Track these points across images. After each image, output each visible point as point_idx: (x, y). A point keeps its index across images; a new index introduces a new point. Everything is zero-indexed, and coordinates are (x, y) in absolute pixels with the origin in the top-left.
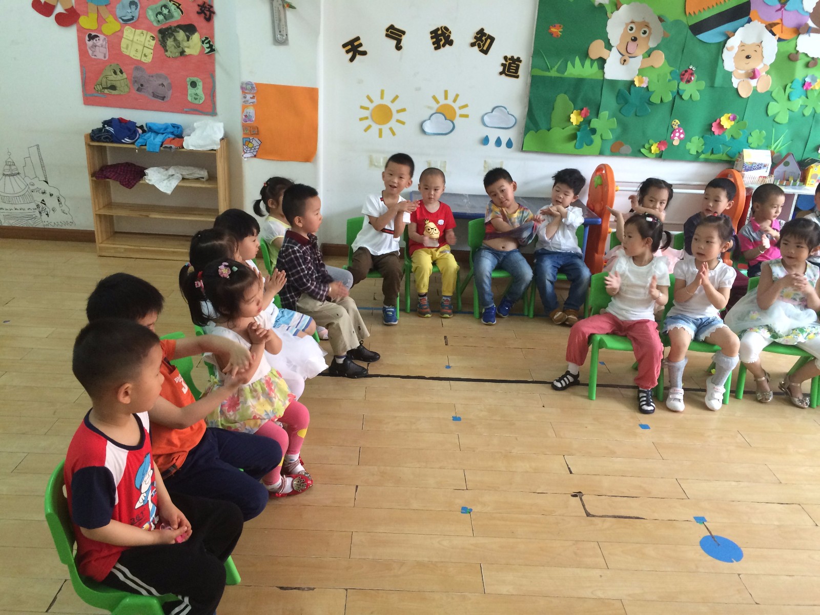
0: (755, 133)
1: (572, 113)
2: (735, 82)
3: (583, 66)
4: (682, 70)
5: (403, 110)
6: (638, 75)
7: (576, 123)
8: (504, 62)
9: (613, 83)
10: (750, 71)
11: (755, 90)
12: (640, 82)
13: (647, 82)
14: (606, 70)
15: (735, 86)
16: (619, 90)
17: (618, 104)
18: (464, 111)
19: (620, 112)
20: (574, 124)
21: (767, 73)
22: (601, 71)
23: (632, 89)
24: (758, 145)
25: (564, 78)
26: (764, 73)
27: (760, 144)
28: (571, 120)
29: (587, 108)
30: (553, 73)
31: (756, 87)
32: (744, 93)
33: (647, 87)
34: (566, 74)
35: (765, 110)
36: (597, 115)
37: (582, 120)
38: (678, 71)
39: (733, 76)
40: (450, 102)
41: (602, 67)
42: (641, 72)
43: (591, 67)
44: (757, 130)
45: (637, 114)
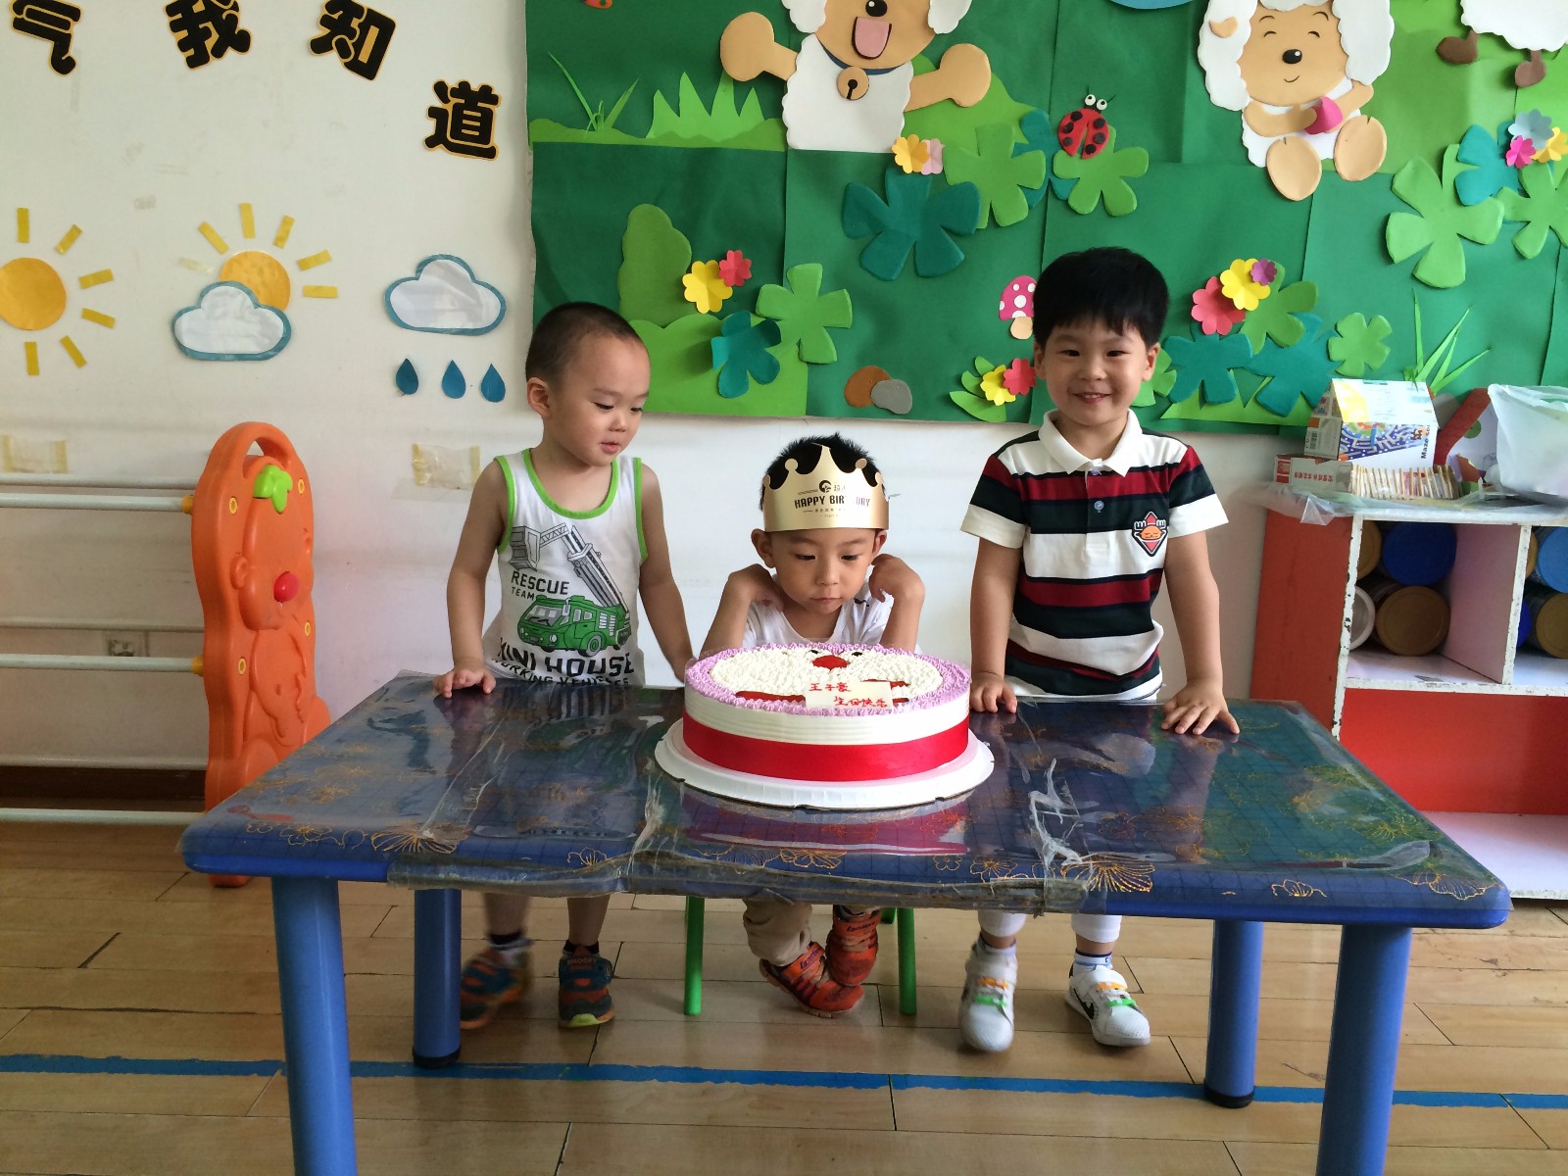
0: (1352, 326)
1: (689, 271)
2: (1257, 148)
3: (709, 109)
4: (1061, 112)
5: (103, 277)
6: (905, 134)
7: (711, 305)
8: (438, 103)
9: (821, 162)
10: (1304, 107)
11: (1330, 170)
12: (916, 154)
13: (938, 153)
14: (788, 115)
15: (1257, 158)
16: (847, 189)
17: (849, 236)
18: (316, 277)
19: (861, 265)
20: (704, 307)
21: (1369, 110)
22: (772, 121)
23: (892, 183)
24: (1369, 367)
25: (649, 147)
26: (1358, 112)
27: (1376, 365)
28: (689, 296)
29: (739, 251)
30: (605, 133)
31: (1334, 160)
32: (1292, 185)
33: (943, 171)
34: (652, 137)
35: (1374, 240)
36: (779, 278)
37: (728, 293)
38: (1046, 116)
39: (1245, 125)
40: (262, 245)
41: (774, 110)
42: (915, 120)
43: (739, 111)
44: (1357, 314)
45: (921, 272)
